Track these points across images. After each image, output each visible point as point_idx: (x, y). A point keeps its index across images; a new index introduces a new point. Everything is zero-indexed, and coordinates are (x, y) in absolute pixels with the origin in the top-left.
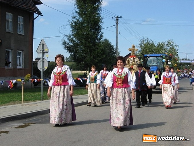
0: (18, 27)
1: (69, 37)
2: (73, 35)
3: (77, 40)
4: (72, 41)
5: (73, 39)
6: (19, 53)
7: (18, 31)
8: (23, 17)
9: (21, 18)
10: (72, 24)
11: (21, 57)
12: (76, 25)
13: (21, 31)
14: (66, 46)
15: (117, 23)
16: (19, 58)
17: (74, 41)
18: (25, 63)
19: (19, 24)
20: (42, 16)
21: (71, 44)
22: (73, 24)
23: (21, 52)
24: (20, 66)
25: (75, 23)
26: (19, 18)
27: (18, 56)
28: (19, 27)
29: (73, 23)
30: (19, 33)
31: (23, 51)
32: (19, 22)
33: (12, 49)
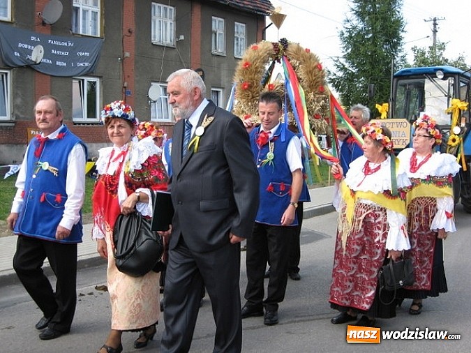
0: (236, 42)
1: (337, 61)
2: (345, 57)
3: (352, 67)
4: (341, 69)
5: (344, 66)
7: (235, 53)
8: (244, 25)
9: (241, 26)
10: (343, 34)
12: (350, 37)
13: (241, 52)
14: (330, 79)
15: (435, 31)
17: (346, 69)
19: (238, 39)
21: (340, 74)
22: (345, 36)
25: (349, 32)
26: (238, 27)
28: (237, 44)
29: (344, 32)
30: (236, 56)
32: (236, 35)
33: (223, 88)
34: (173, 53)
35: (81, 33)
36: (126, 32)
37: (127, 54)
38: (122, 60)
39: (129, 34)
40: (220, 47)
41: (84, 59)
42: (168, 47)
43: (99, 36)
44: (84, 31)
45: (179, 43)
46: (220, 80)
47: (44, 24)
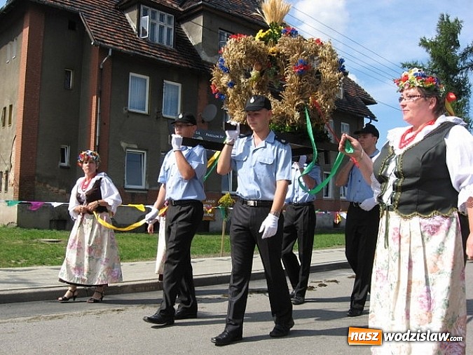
8: (348, 125)
9: (346, 125)
20: (377, 121)
26: (343, 126)
32: (342, 132)
47: (203, 122)
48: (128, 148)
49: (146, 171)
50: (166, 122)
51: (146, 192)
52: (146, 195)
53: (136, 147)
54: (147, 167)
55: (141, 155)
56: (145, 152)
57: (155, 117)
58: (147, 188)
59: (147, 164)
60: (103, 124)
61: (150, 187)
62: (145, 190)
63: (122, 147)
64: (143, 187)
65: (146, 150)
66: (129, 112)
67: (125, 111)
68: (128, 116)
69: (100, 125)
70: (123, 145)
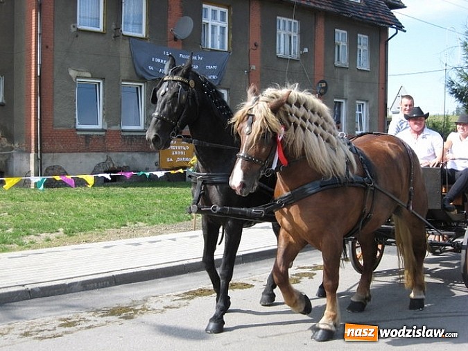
1: (461, 71)
4: (465, 80)
6: (360, 106)
7: (358, 63)
8: (367, 37)
9: (364, 38)
11: (365, 113)
13: (364, 63)
14: (454, 89)
16: (360, 114)
18: (371, 124)
19: (360, 51)
20: (405, 31)
21: (464, 84)
23: (363, 104)
24: (361, 129)
26: (360, 39)
27: (358, 112)
28: (360, 55)
30: (359, 68)
31: (367, 101)
32: (359, 47)
33: (346, 99)
34: (297, 65)
35: (210, 47)
36: (252, 46)
37: (253, 67)
38: (248, 73)
39: (255, 48)
40: (343, 59)
41: (212, 72)
42: (292, 60)
43: (226, 49)
44: (213, 45)
45: (303, 55)
46: (343, 91)
47: (175, 39)
48: (77, 77)
49: (104, 106)
50: (127, 42)
51: (104, 133)
52: (104, 137)
53: (89, 75)
54: (104, 101)
55: (96, 86)
56: (101, 82)
57: (113, 35)
58: (105, 128)
59: (104, 97)
60: (45, 47)
61: (108, 127)
62: (103, 130)
63: (70, 78)
64: (99, 126)
65: (103, 79)
66: (79, 30)
67: (74, 30)
68: (77, 36)
69: (42, 49)
70: (72, 73)
